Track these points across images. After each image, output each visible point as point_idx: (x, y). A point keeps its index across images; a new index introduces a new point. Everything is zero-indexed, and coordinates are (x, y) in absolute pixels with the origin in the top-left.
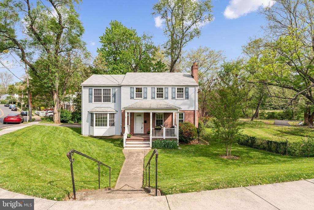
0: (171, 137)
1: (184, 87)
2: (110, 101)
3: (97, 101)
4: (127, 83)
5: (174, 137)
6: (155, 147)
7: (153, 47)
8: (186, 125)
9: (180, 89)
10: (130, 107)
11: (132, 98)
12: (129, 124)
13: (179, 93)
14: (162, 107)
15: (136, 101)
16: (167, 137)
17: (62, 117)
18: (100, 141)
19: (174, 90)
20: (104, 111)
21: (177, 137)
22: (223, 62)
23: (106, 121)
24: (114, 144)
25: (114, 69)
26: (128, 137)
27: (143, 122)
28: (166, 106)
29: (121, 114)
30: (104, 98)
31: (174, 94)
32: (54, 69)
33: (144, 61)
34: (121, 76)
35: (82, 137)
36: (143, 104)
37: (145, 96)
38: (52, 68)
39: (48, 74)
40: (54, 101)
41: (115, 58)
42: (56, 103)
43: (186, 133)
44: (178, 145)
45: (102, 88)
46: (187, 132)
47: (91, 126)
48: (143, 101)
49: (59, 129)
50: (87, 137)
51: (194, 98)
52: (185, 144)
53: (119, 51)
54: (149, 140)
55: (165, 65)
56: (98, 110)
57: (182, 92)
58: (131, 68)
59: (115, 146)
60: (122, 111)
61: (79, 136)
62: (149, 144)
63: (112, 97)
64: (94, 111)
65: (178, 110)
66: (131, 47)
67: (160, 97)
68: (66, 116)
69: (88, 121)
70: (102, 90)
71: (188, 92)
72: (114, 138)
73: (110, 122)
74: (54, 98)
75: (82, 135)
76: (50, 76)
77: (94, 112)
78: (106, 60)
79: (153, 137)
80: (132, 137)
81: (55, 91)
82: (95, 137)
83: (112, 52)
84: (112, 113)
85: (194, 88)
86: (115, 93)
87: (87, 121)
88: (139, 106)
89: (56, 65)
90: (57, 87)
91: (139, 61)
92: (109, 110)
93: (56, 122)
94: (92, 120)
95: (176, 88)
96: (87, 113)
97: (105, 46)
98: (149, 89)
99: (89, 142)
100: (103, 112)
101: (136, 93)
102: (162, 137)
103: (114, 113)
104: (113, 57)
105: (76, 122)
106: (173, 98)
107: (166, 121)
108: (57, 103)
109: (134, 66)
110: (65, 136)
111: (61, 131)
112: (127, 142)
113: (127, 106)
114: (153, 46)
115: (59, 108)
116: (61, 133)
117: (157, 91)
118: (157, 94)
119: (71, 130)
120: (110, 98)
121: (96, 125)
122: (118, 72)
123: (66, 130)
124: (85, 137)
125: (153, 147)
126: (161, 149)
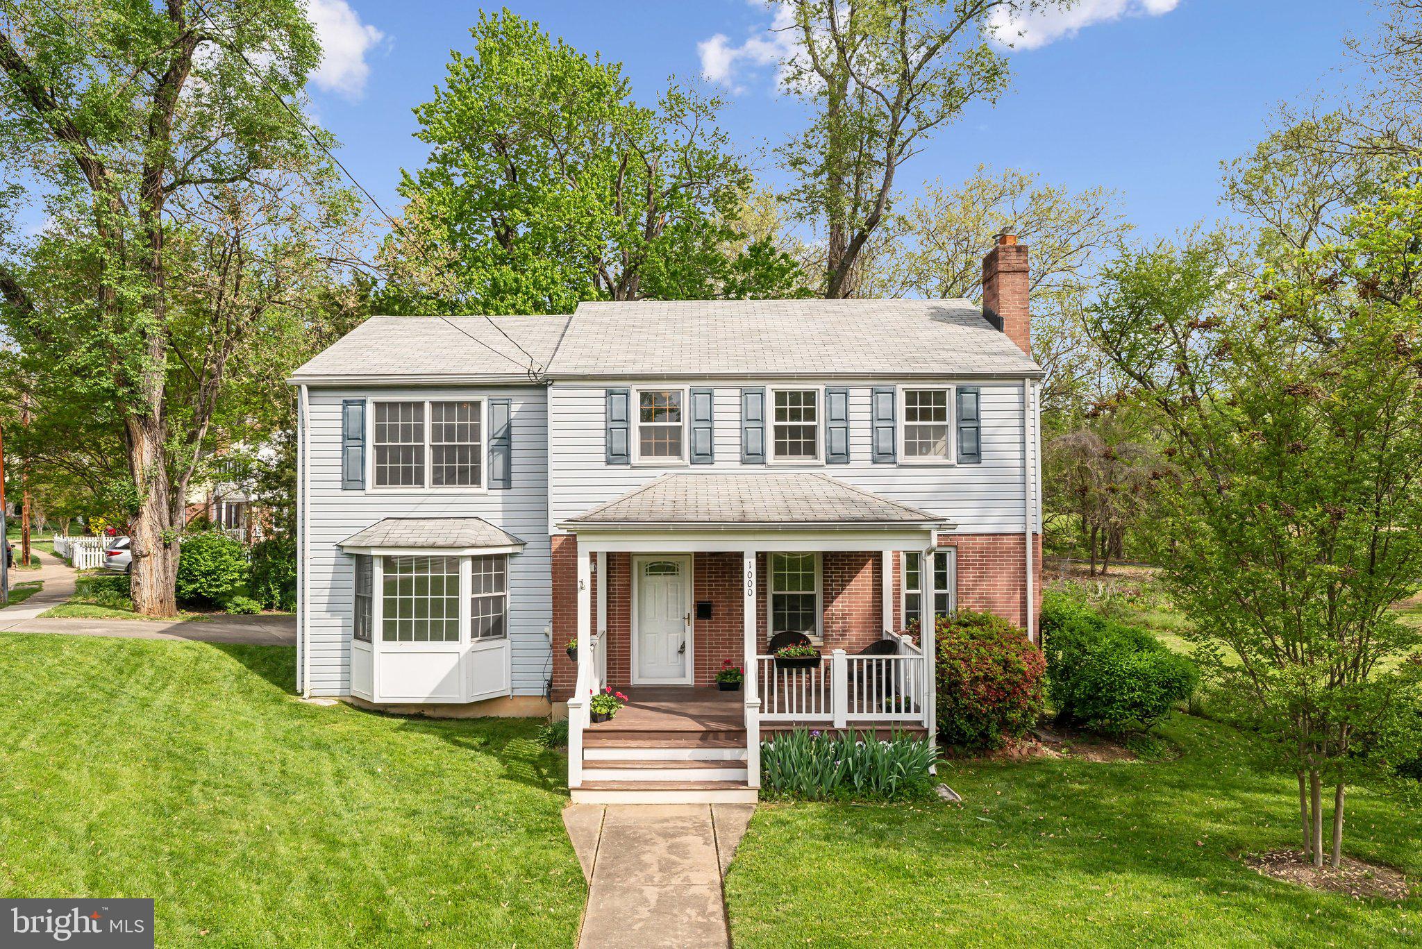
0: (884, 716)
1: (953, 388)
2: (476, 481)
3: (394, 482)
4: (582, 362)
5: (903, 716)
6: (782, 788)
7: (722, 166)
8: (975, 630)
9: (925, 395)
10: (610, 514)
11: (617, 457)
12: (602, 626)
13: (918, 423)
14: (820, 516)
15: (643, 478)
16: (856, 716)
17: (185, 574)
18: (414, 736)
19: (884, 402)
20: (440, 542)
21: (928, 717)
22: (1116, 255)
23: (454, 608)
24: (504, 760)
25: (496, 291)
26: (595, 718)
27: (689, 608)
28: (843, 511)
29: (548, 560)
30: (437, 459)
31: (884, 433)
32: (134, 283)
33: (673, 244)
34: (541, 326)
35: (299, 711)
36: (691, 497)
37: (703, 447)
38: (123, 278)
39: (100, 319)
40: (139, 480)
41: (503, 231)
42: (147, 492)
43: (982, 688)
44: (932, 770)
45: (427, 398)
46: (986, 677)
47: (357, 637)
48: (691, 479)
49: (152, 660)
50: (331, 710)
51: (1018, 455)
52: (974, 759)
53: (529, 188)
54: (737, 736)
55: (795, 265)
56: (402, 533)
57: (941, 415)
58: (597, 284)
59: (512, 776)
60: (556, 544)
61: (279, 701)
62: (742, 765)
63: (491, 451)
64: (377, 541)
65: (928, 532)
66: (599, 168)
67: (795, 450)
68: (213, 572)
69: (333, 607)
70: (428, 409)
71: (978, 419)
72: (505, 712)
73: (474, 612)
74: (137, 464)
75: (300, 700)
76: (105, 330)
77: (374, 552)
78: (454, 242)
79: (767, 717)
80: (626, 717)
81: (144, 419)
82: (383, 711)
83: (490, 193)
84: (487, 558)
85: (1015, 390)
86: (509, 426)
87: (332, 609)
88: (666, 512)
89: (145, 264)
90: (156, 397)
91: (644, 243)
92: (469, 533)
93: (150, 611)
94: (363, 602)
95: (900, 389)
96: (333, 553)
97: (445, 160)
98: (727, 401)
99: (336, 749)
100: (433, 547)
101: (641, 428)
102: (823, 717)
103: (501, 557)
104: (494, 220)
105: (276, 602)
106: (882, 456)
107: (838, 605)
108: (152, 492)
109: (615, 271)
110: (186, 708)
111: (166, 675)
112: (591, 755)
113: (591, 508)
114: (721, 160)
115: (167, 522)
116: (164, 686)
117: (780, 415)
118: (779, 431)
119: (231, 664)
120: (477, 459)
121: (389, 635)
122: (520, 306)
123: (201, 664)
124: (314, 714)
125: (768, 790)
126: (821, 798)
